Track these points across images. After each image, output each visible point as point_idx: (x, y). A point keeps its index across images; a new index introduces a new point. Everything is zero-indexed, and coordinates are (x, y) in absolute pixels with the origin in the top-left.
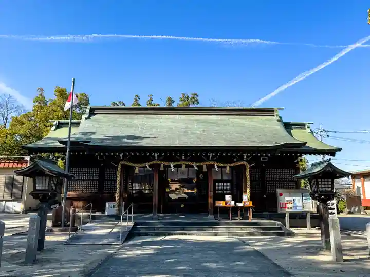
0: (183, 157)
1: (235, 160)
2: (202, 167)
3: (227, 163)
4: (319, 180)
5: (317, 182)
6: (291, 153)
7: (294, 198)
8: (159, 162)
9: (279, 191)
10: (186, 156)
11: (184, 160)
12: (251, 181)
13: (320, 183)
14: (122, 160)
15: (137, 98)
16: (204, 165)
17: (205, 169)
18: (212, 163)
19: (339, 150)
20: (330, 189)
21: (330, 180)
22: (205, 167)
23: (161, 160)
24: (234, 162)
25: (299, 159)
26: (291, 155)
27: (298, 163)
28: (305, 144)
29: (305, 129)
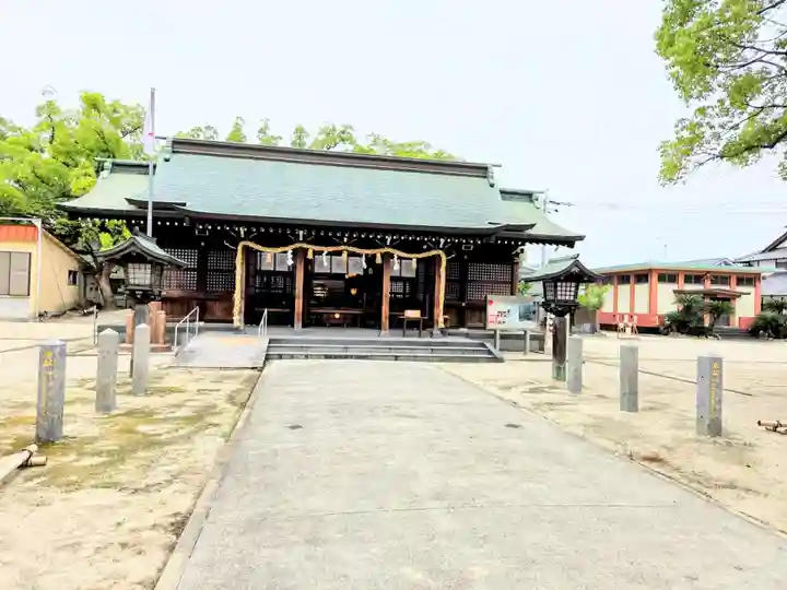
0: (345, 240)
1: (425, 247)
2: (374, 256)
3: (413, 253)
4: (559, 284)
5: (556, 287)
6: (510, 239)
7: (509, 307)
8: (305, 246)
9: (489, 297)
10: (350, 238)
11: (345, 244)
12: (447, 280)
13: (559, 288)
14: (244, 239)
15: (240, 122)
16: (378, 253)
17: (379, 260)
18: (391, 250)
19: (581, 238)
20: (572, 298)
21: (573, 284)
22: (379, 256)
23: (309, 243)
24: (425, 251)
25: (518, 250)
26: (509, 243)
27: (517, 255)
28: (532, 226)
29: (531, 201)
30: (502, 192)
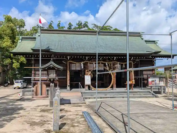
0: (101, 59)
8: (88, 61)
15: (52, 23)
28: (160, 52)
29: (155, 44)
30: (145, 41)
